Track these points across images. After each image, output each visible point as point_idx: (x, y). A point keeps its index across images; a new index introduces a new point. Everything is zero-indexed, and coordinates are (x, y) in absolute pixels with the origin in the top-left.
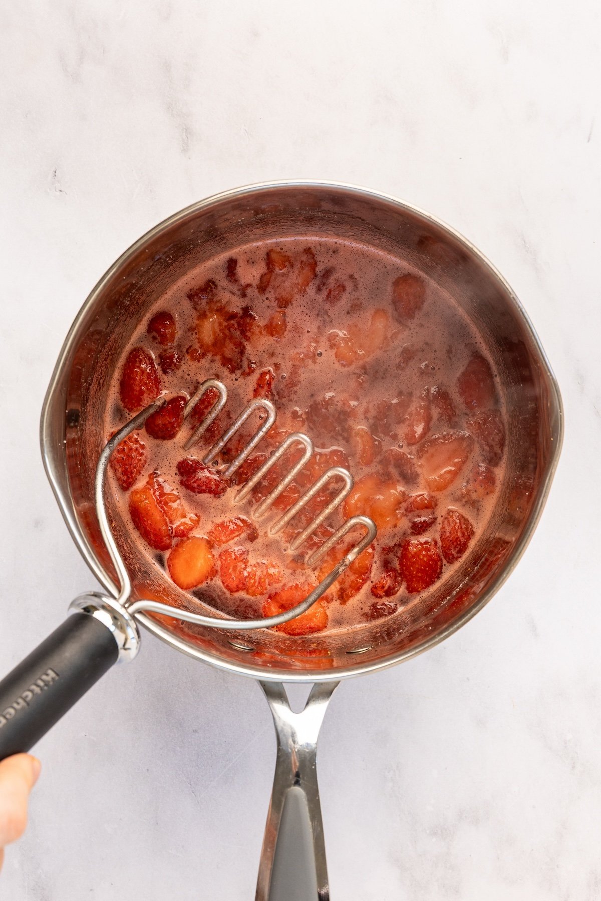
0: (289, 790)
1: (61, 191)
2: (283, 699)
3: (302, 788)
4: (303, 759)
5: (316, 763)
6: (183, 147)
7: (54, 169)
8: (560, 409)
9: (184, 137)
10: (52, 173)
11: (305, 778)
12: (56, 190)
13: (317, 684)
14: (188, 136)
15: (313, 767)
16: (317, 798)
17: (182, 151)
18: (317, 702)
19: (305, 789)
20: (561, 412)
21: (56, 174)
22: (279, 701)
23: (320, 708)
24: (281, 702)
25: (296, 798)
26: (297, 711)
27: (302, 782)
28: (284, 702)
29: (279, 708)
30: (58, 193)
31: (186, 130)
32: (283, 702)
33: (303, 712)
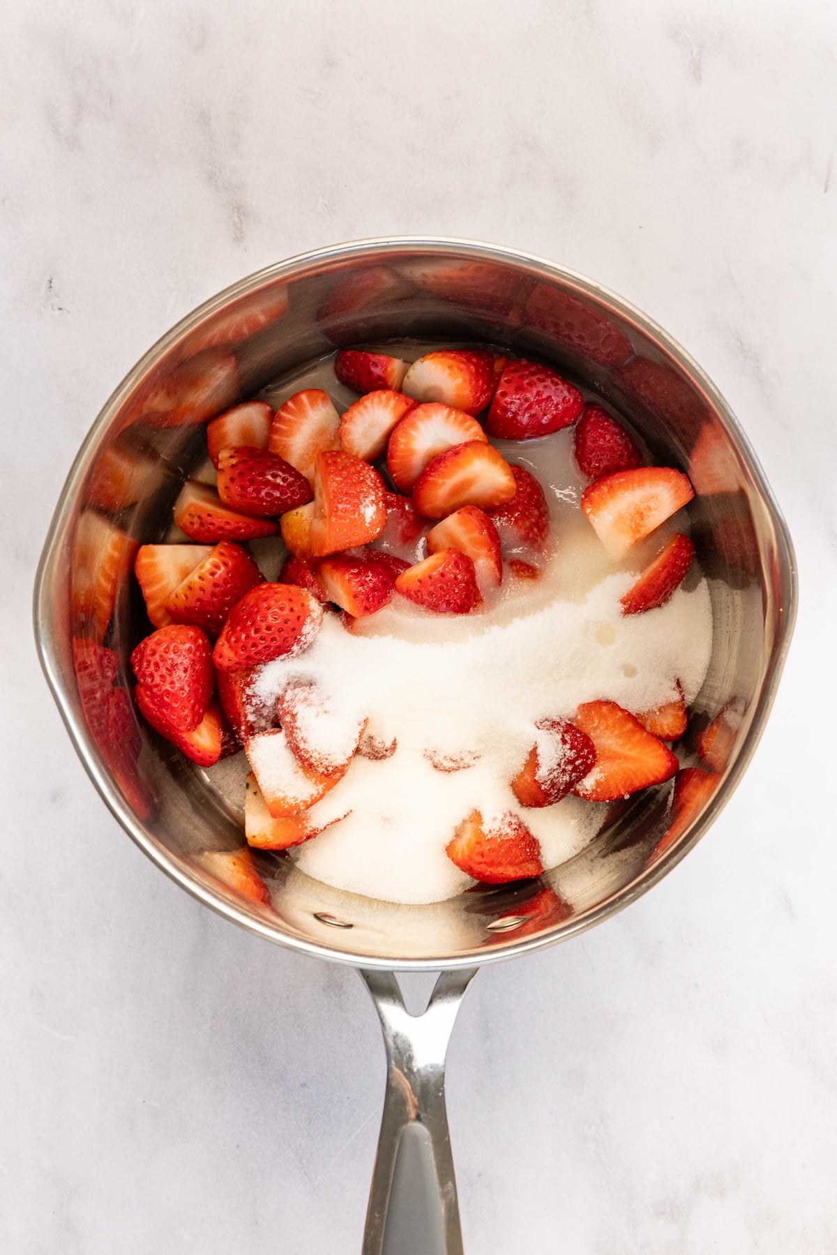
0: (404, 1127)
1: (61, 309)
2: (394, 996)
3: (424, 1124)
4: (425, 1082)
5: (444, 1088)
6: (235, 234)
7: (48, 278)
8: (792, 565)
9: (236, 219)
10: (45, 284)
11: (429, 1110)
12: (53, 309)
13: (444, 974)
14: (242, 218)
15: (440, 1094)
16: (447, 1139)
17: (234, 239)
18: (445, 1000)
19: (428, 1126)
20: (793, 570)
21: (52, 284)
22: (389, 999)
23: (448, 1009)
24: (392, 1001)
25: (416, 1140)
26: (416, 1014)
27: (424, 1117)
28: (397, 1001)
29: (390, 1010)
30: (57, 313)
31: (239, 209)
32: (395, 1002)
33: (425, 1015)
